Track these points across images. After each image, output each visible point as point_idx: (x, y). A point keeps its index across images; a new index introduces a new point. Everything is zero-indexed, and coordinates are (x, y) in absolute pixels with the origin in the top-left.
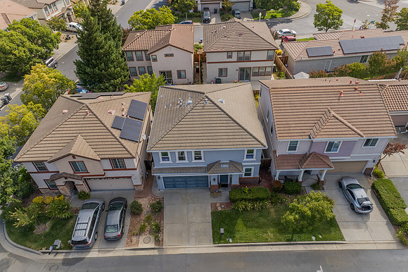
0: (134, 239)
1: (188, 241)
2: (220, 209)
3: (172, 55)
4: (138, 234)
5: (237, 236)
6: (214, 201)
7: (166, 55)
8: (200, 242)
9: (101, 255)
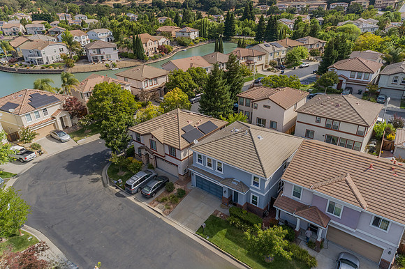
0: (156, 203)
1: (182, 223)
2: (218, 216)
3: (269, 107)
4: (159, 202)
5: (214, 238)
6: (219, 209)
7: (265, 106)
8: (189, 227)
9: (134, 201)
